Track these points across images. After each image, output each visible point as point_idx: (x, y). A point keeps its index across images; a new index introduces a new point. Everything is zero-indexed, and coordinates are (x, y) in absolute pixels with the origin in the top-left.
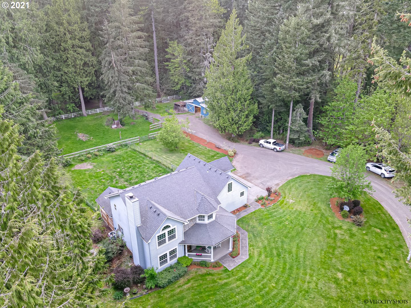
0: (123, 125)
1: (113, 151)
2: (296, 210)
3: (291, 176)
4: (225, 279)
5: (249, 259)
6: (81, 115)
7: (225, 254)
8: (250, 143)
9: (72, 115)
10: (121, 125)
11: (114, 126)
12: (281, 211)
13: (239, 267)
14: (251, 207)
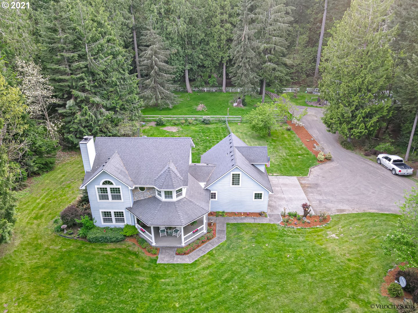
0: (244, 104)
1: (207, 124)
2: (325, 248)
3: (378, 209)
4: (142, 267)
5: (191, 264)
6: (221, 91)
7: (172, 246)
8: (367, 155)
9: (214, 89)
10: (243, 104)
11: (235, 104)
12: (301, 239)
13: (170, 266)
14: (268, 217)
